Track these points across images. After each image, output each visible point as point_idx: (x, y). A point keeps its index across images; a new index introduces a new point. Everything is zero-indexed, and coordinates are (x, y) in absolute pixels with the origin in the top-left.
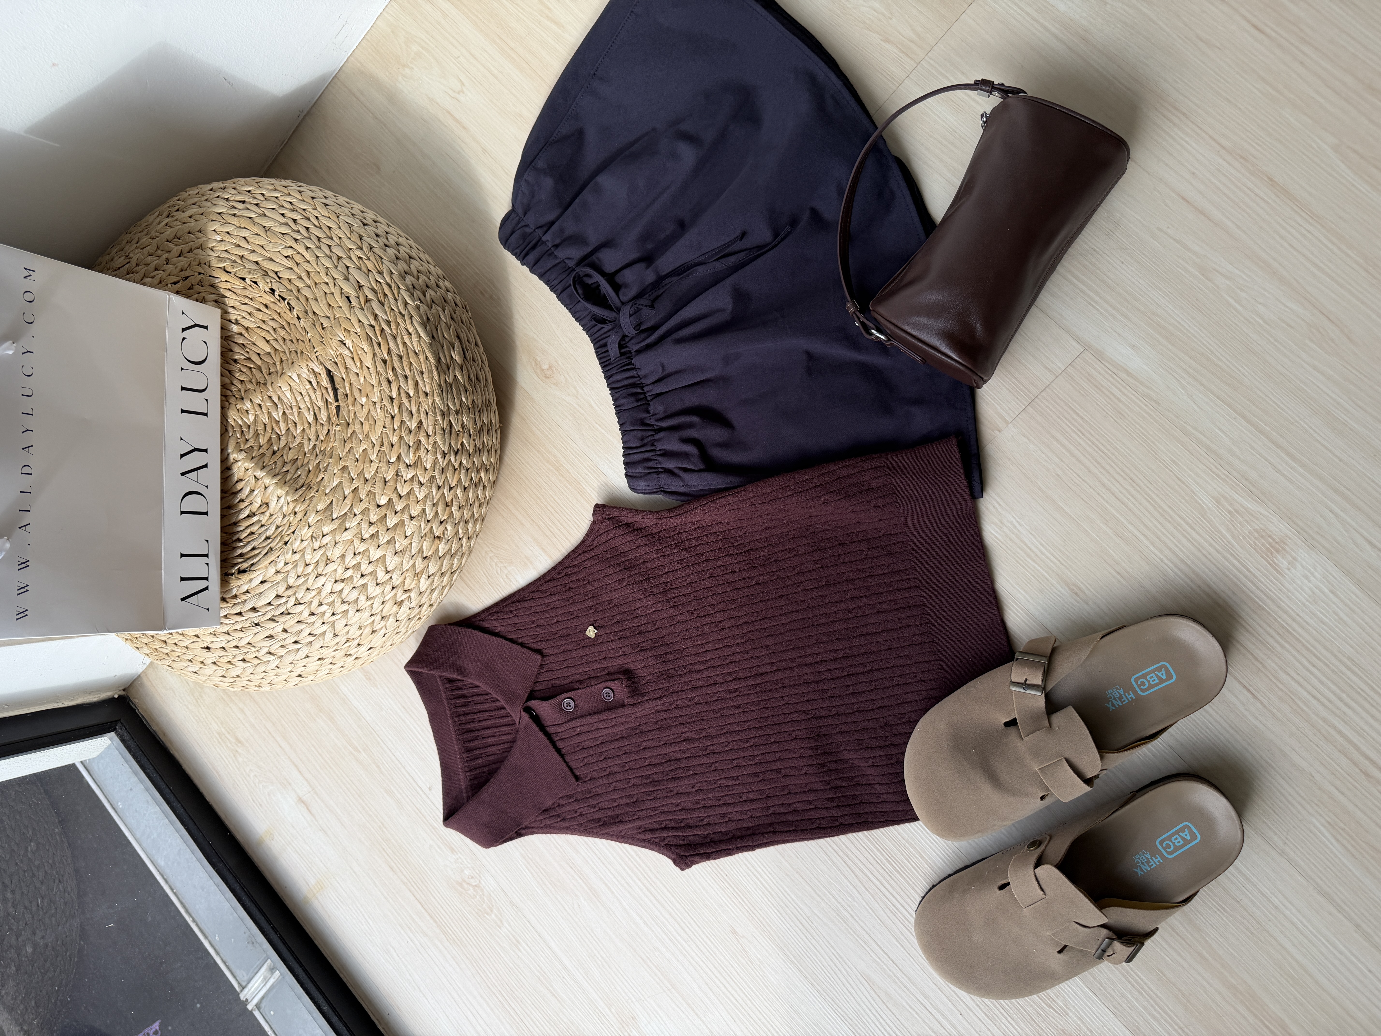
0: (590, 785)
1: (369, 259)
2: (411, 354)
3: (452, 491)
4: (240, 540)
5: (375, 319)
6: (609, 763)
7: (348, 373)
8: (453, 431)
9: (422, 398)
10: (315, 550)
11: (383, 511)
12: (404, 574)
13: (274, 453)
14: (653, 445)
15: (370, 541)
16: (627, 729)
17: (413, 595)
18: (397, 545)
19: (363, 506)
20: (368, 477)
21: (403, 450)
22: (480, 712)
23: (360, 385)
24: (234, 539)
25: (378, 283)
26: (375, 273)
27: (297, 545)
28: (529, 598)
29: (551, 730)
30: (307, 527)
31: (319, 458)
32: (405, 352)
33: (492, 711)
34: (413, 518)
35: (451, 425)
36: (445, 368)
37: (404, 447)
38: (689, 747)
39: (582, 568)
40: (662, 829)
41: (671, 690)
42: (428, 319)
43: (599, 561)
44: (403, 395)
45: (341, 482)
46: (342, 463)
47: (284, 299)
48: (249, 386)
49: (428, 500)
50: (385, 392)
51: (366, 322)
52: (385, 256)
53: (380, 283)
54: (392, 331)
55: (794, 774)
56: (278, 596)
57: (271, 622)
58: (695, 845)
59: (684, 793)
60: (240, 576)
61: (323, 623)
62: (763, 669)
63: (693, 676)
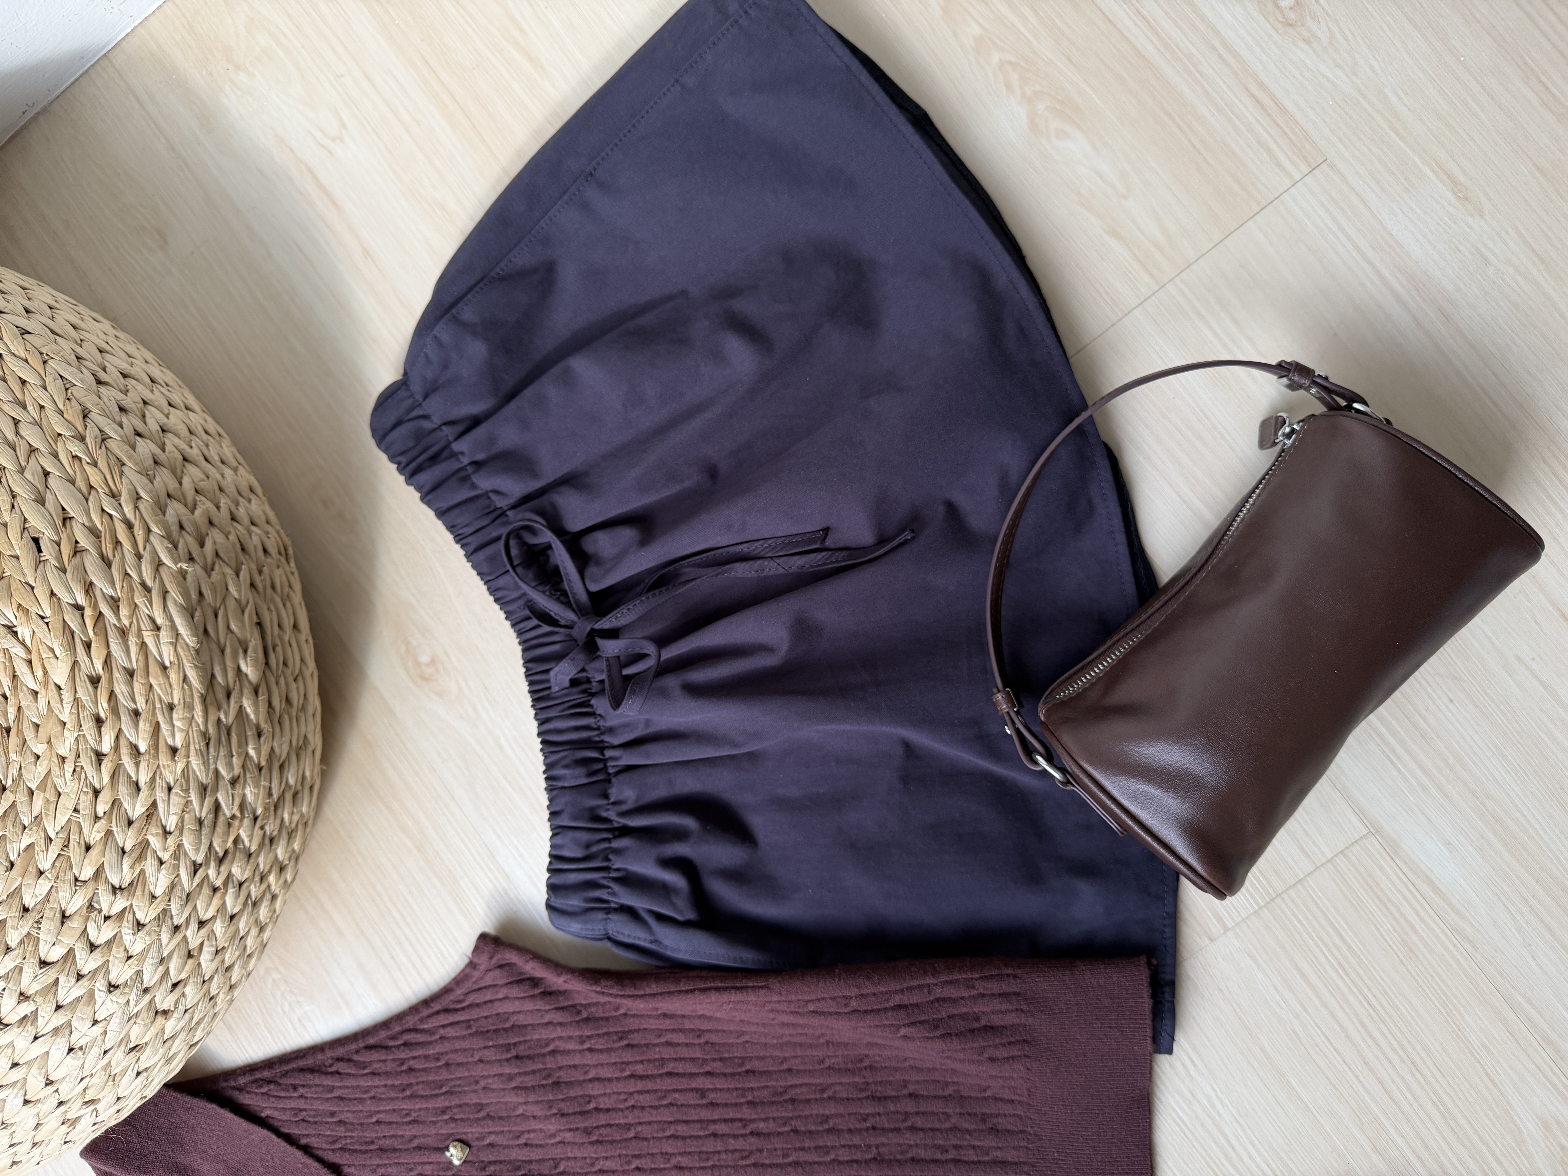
1: (95, 464)
2: (154, 668)
3: (203, 929)
5: (87, 592)
8: (221, 819)
9: (164, 759)
11: (51, 974)
14: (605, 858)
20: (29, 903)
21: (111, 856)
23: (40, 716)
25: (106, 517)
26: (103, 496)
32: (141, 664)
34: (115, 987)
35: (217, 807)
36: (221, 696)
37: (112, 852)
42: (200, 596)
43: (470, 1032)
44: (125, 751)
49: (151, 955)
50: (86, 741)
51: (66, 598)
52: (130, 458)
53: (111, 516)
54: (119, 620)
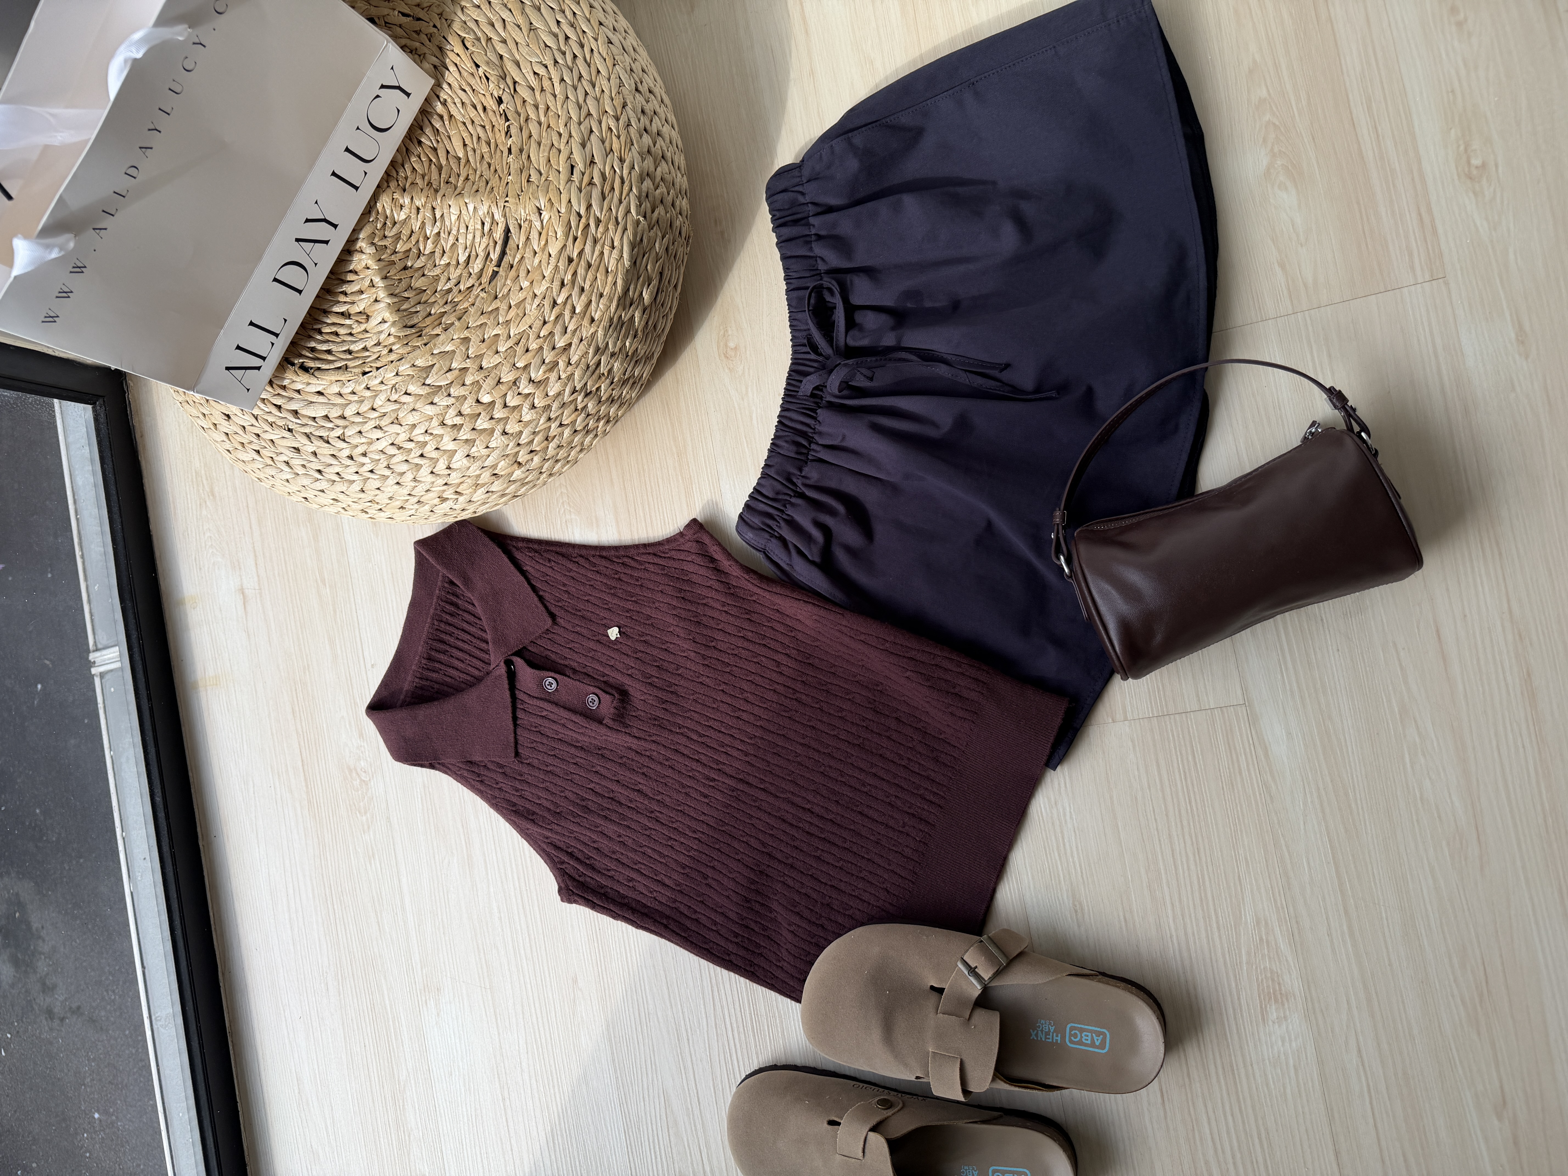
0: (525, 770)
1: (618, 137)
2: (602, 269)
3: (560, 429)
4: (320, 333)
5: (587, 208)
6: (556, 762)
7: (526, 245)
8: (597, 372)
9: (586, 322)
10: (389, 400)
11: (480, 409)
12: (464, 478)
13: (405, 268)
14: (785, 506)
15: (449, 429)
16: (591, 743)
18: (474, 449)
19: (462, 391)
20: (485, 364)
21: (536, 362)
22: (463, 630)
23: (532, 266)
24: (315, 327)
25: (612, 171)
26: (616, 157)
27: (374, 383)
28: (574, 560)
29: (520, 695)
30: (395, 373)
31: (447, 308)
32: (597, 263)
33: (475, 637)
34: (506, 434)
35: (599, 364)
36: (628, 303)
37: (538, 359)
38: (638, 799)
39: (643, 567)
40: (567, 852)
41: (654, 738)
42: (641, 240)
43: (663, 572)
44: (568, 307)
45: (454, 352)
46: (466, 334)
47: (507, 120)
48: (419, 181)
49: (531, 426)
50: (552, 292)
51: (576, 207)
52: (638, 142)
53: (615, 171)
54: (596, 232)
55: (718, 889)
56: (326, 417)
57: (305, 437)
58: (588, 887)
59: (607, 836)
60: (300, 372)
61: (357, 473)
62: (751, 780)
63: (683, 740)
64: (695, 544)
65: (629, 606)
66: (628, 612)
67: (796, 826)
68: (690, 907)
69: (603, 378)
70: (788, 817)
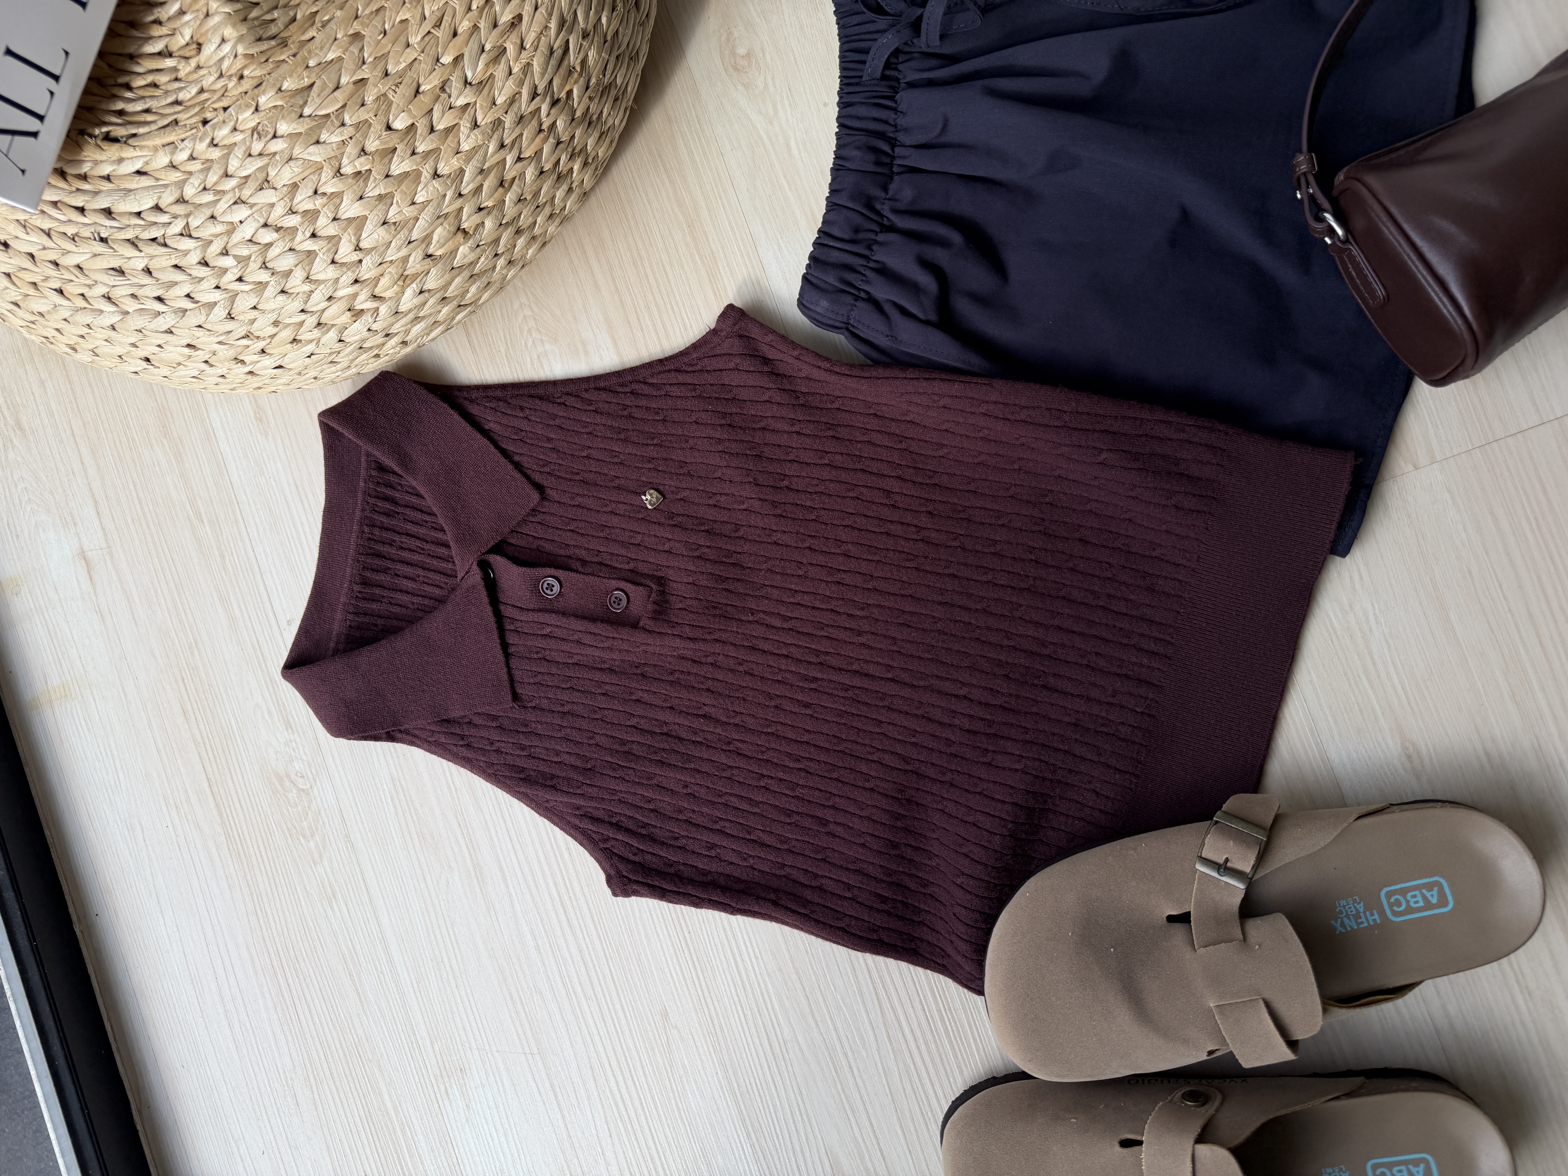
0: (531, 716)
3: (519, 165)
4: (128, 87)
6: (576, 697)
8: (566, 63)
10: (250, 155)
11: (392, 140)
12: (384, 265)
14: (869, 248)
15: (350, 181)
16: (623, 661)
17: (384, 309)
19: (363, 115)
22: (408, 534)
24: (116, 80)
27: (222, 134)
28: (558, 401)
29: (507, 611)
30: (253, 109)
33: (429, 542)
34: (439, 176)
35: (566, 48)
37: (473, 45)
38: (706, 729)
39: (663, 393)
40: (611, 824)
41: (717, 636)
43: (694, 394)
45: (340, 59)
46: (356, 27)
49: (476, 157)
55: (847, 837)
56: (157, 208)
57: (128, 245)
58: (650, 869)
59: (668, 790)
60: (105, 145)
61: (217, 287)
62: (872, 669)
63: (760, 631)
64: (737, 341)
65: (651, 452)
66: (649, 462)
67: (950, 725)
68: (806, 870)
69: (576, 75)
70: (937, 714)
